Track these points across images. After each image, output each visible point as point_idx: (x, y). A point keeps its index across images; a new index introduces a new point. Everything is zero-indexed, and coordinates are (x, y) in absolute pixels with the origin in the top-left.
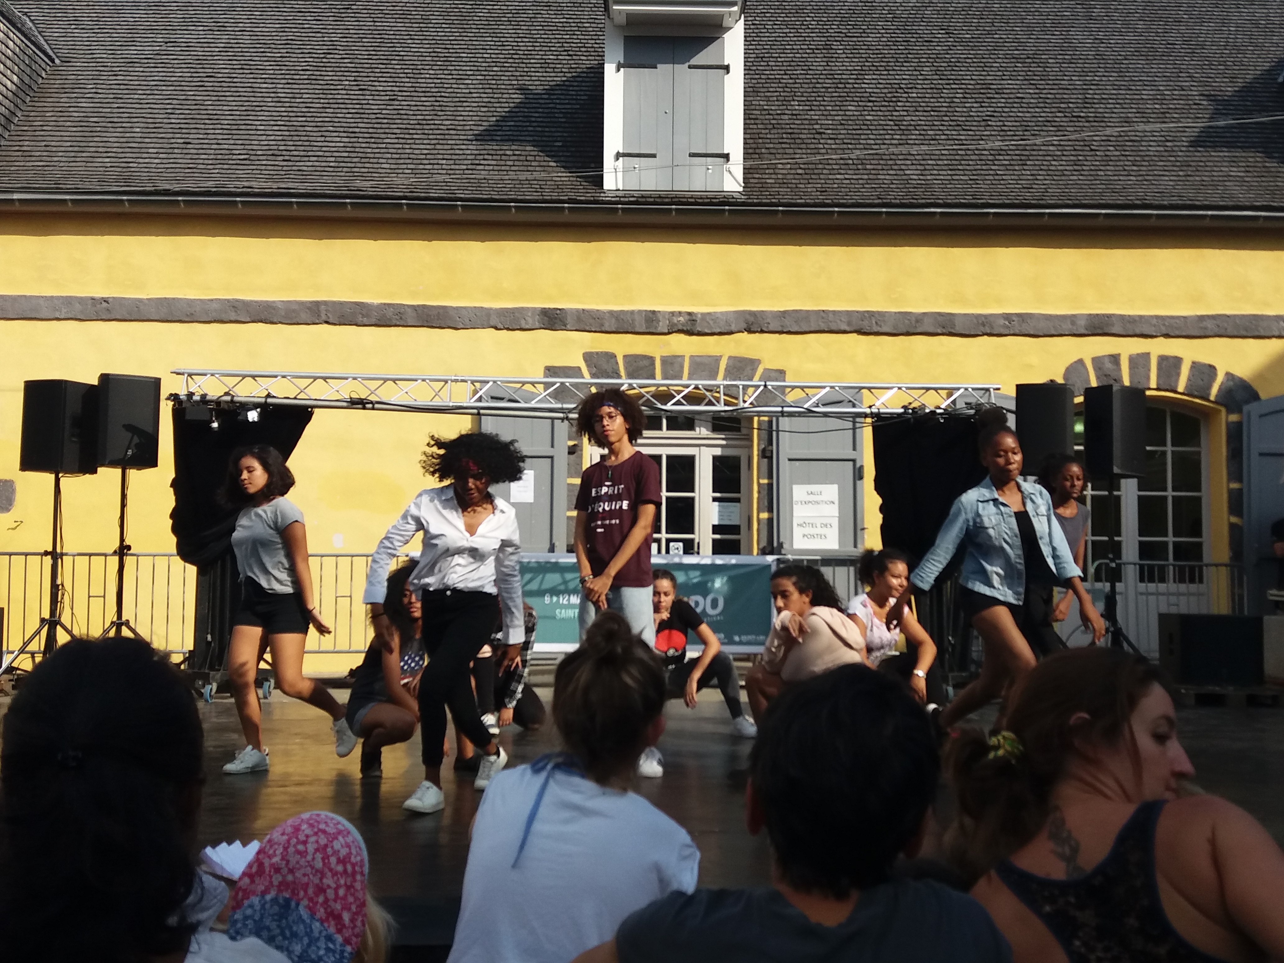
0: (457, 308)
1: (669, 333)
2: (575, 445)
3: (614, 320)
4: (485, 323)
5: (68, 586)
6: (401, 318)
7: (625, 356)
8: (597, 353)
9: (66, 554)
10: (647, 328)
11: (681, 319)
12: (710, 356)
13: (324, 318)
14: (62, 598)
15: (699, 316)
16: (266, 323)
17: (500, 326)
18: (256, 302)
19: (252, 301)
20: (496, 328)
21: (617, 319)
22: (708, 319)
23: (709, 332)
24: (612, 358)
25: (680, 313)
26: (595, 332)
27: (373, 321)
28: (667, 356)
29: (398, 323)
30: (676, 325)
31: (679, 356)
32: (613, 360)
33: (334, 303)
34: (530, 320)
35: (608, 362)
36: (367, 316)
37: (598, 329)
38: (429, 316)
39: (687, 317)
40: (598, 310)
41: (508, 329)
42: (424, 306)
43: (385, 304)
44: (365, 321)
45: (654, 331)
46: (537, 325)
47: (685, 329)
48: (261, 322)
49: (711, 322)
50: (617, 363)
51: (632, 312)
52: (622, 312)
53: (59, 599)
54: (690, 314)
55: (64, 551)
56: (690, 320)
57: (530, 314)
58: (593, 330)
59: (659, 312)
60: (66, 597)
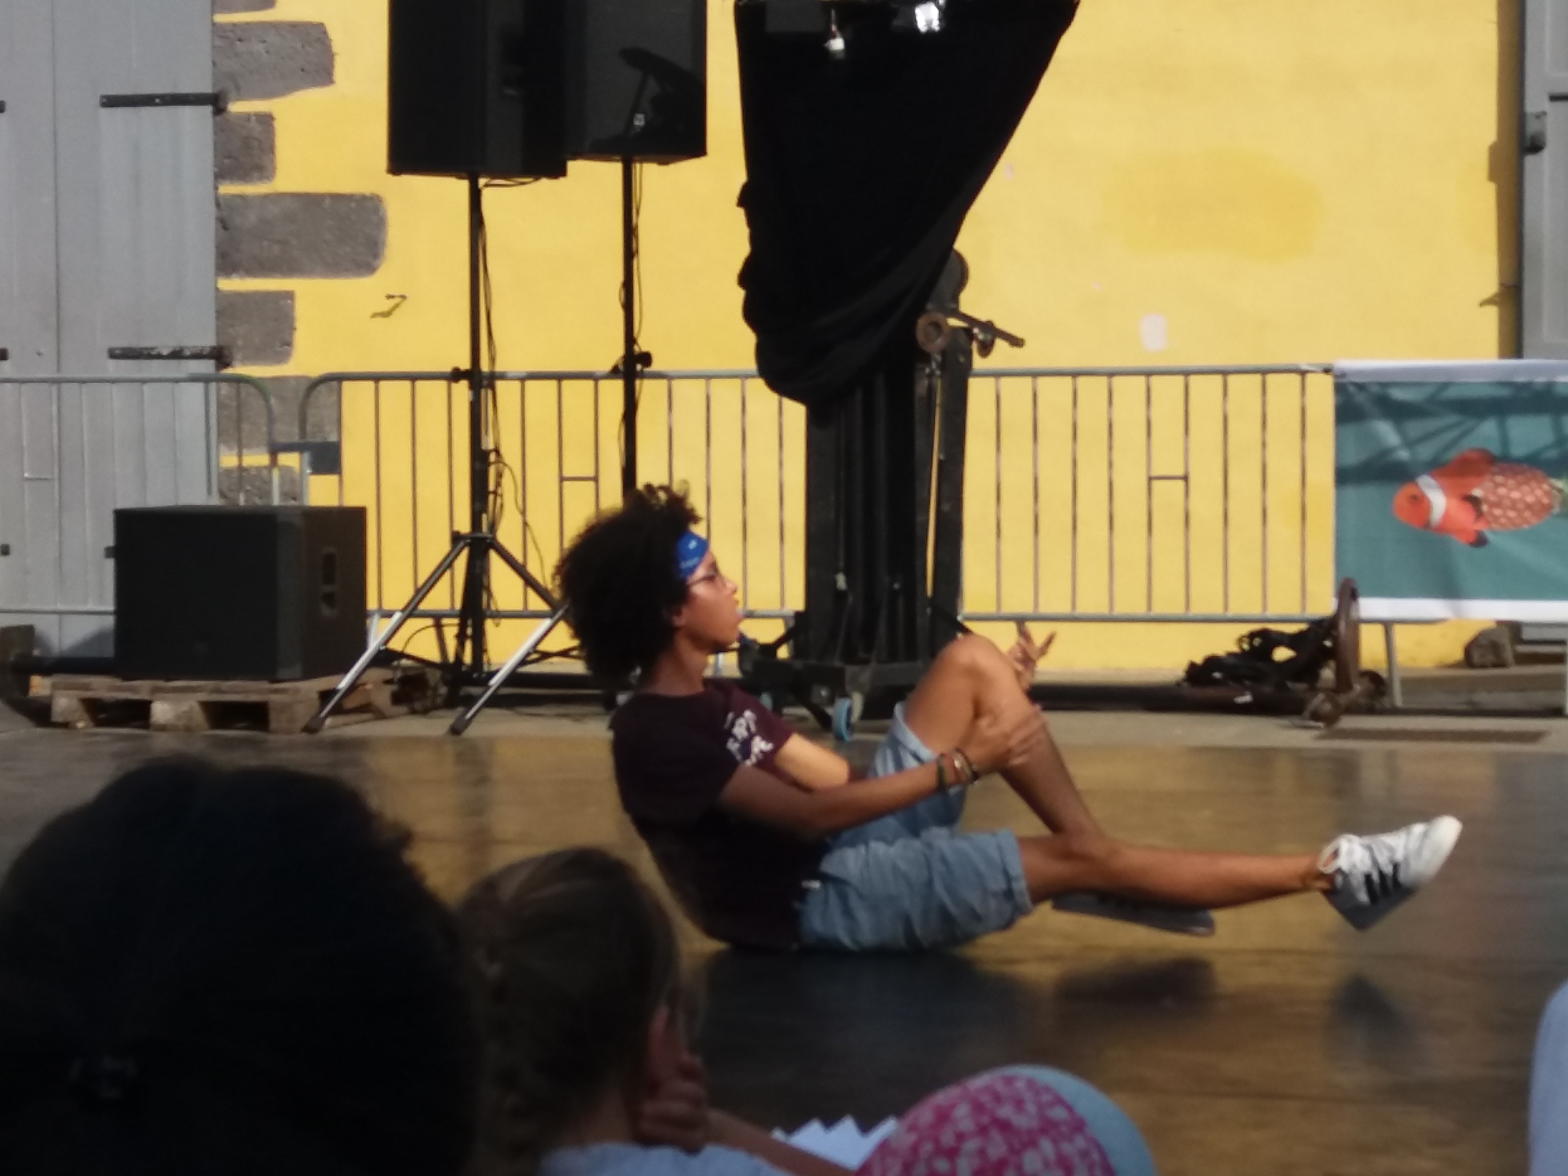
5: (510, 453)
9: (503, 376)
14: (498, 484)
53: (492, 487)
55: (499, 368)
60: (507, 480)
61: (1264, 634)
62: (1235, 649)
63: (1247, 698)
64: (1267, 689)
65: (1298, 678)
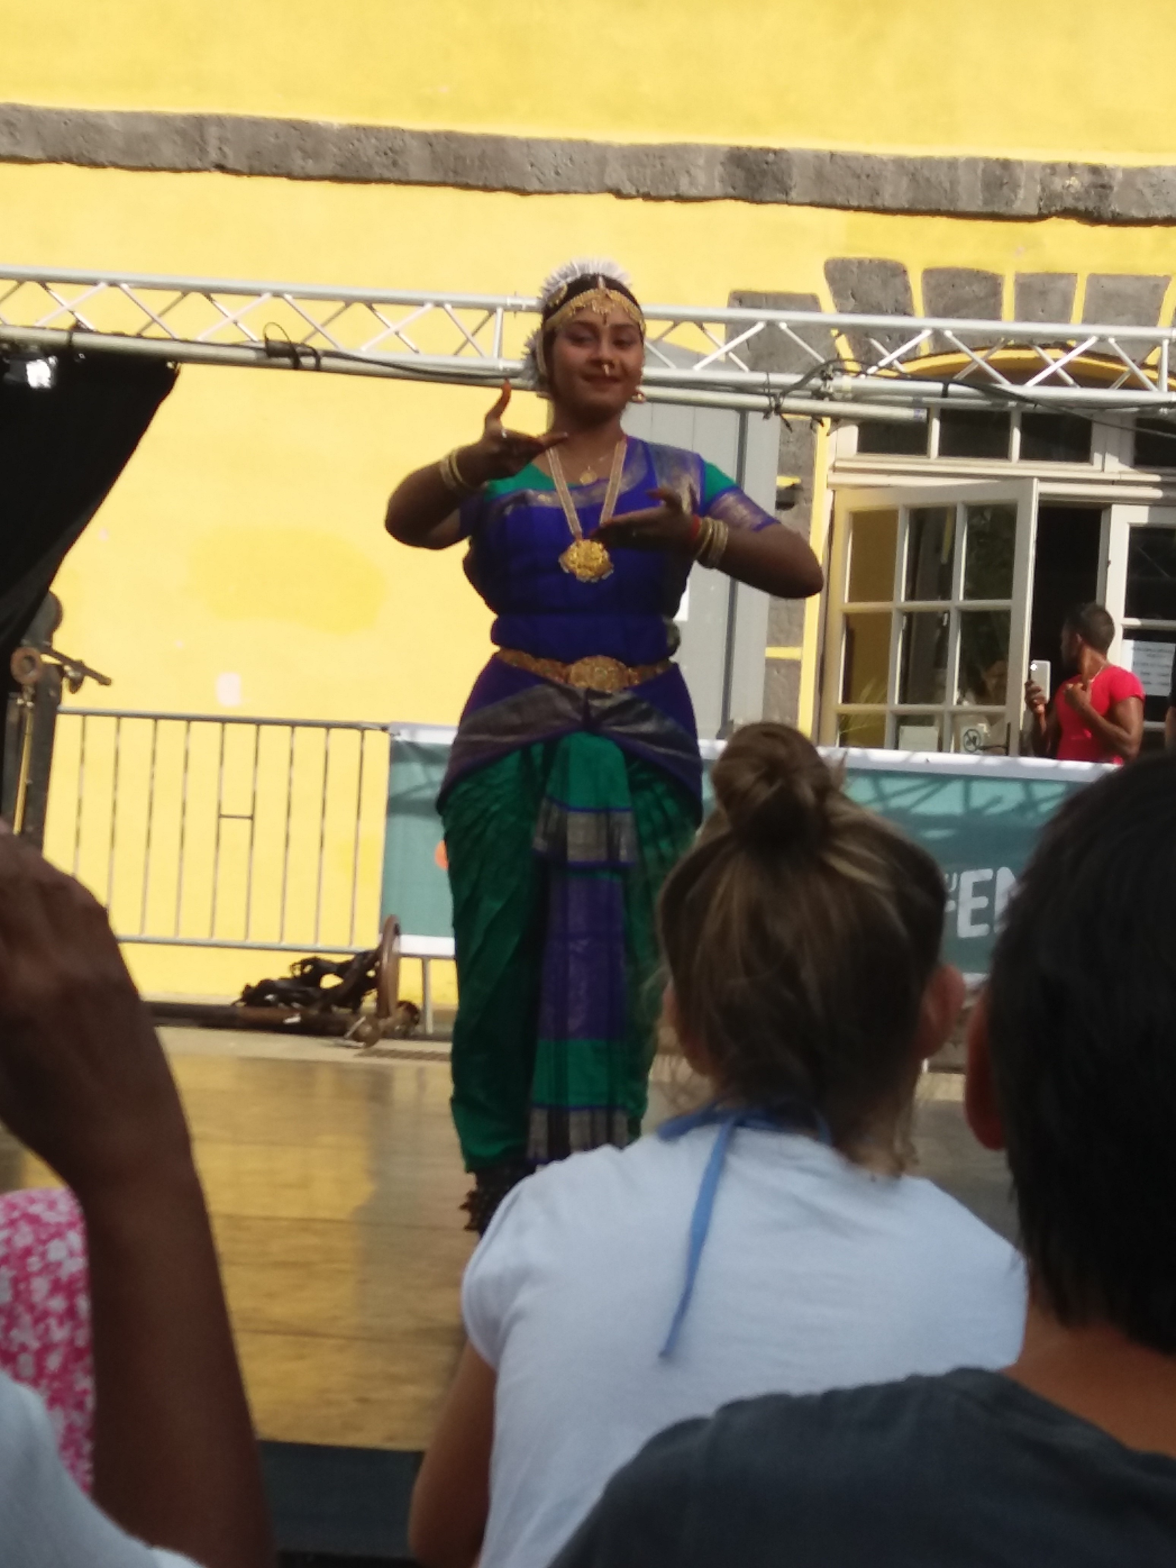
0: (528, 144)
1: (1041, 217)
2: (793, 487)
3: (905, 182)
4: (593, 181)
6: (395, 163)
7: (929, 274)
8: (860, 263)
10: (986, 202)
11: (1074, 182)
12: (1138, 278)
13: (214, 156)
15: (1120, 176)
16: (80, 164)
17: (628, 188)
18: (60, 113)
19: (49, 111)
20: (619, 194)
21: (914, 177)
22: (1139, 183)
23: (1142, 215)
24: (894, 275)
25: (1071, 168)
26: (858, 209)
27: (329, 167)
28: (1032, 275)
29: (387, 174)
30: (1060, 196)
31: (1062, 276)
32: (898, 281)
33: (239, 123)
34: (702, 178)
35: (885, 284)
36: (315, 155)
37: (865, 203)
38: (458, 158)
39: (1087, 178)
40: (867, 157)
41: (647, 197)
42: (450, 137)
43: (357, 128)
44: (311, 166)
45: (1002, 209)
46: (718, 189)
47: (1081, 206)
48: (70, 160)
49: (1148, 193)
50: (907, 288)
51: (952, 164)
52: (927, 162)
54: (1095, 170)
56: (1095, 186)
57: (701, 162)
58: (854, 203)
59: (1020, 163)
61: (314, 962)
62: (288, 975)
63: (296, 1019)
64: (314, 1012)
65: (342, 1004)
